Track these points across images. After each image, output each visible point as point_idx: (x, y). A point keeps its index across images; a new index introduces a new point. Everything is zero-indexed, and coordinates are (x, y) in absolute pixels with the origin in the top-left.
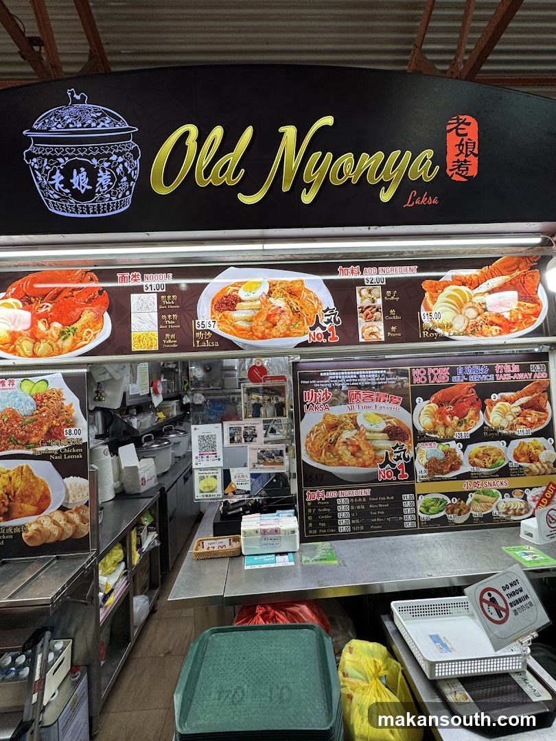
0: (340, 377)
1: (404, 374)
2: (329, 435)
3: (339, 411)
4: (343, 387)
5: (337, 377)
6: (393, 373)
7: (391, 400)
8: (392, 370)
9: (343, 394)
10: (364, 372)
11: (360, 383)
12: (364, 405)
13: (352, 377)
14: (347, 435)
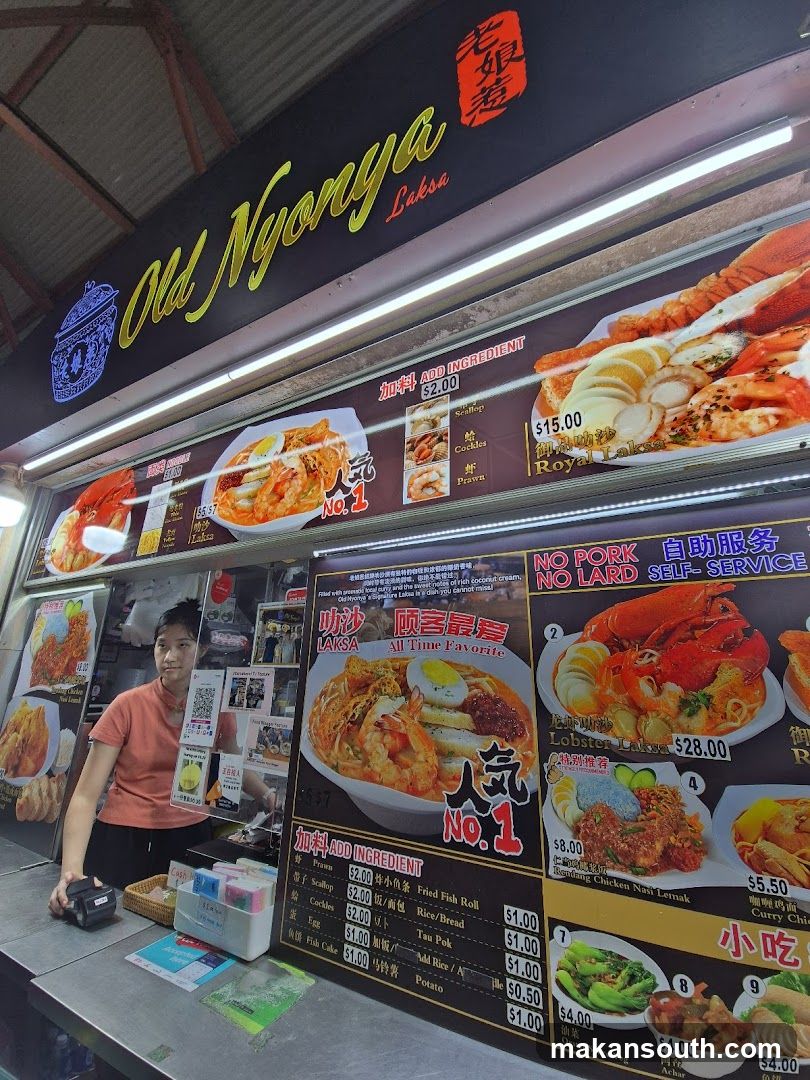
0: (382, 582)
1: (515, 567)
2: (352, 704)
3: (376, 653)
4: (386, 602)
5: (377, 582)
6: (487, 566)
7: (483, 631)
8: (485, 561)
9: (385, 617)
10: (426, 570)
11: (418, 594)
12: (424, 640)
13: (404, 580)
14: (385, 706)
